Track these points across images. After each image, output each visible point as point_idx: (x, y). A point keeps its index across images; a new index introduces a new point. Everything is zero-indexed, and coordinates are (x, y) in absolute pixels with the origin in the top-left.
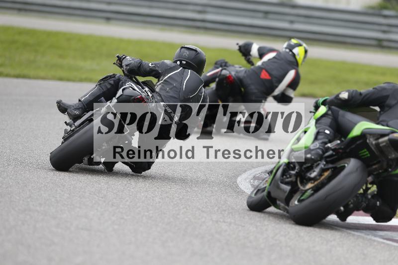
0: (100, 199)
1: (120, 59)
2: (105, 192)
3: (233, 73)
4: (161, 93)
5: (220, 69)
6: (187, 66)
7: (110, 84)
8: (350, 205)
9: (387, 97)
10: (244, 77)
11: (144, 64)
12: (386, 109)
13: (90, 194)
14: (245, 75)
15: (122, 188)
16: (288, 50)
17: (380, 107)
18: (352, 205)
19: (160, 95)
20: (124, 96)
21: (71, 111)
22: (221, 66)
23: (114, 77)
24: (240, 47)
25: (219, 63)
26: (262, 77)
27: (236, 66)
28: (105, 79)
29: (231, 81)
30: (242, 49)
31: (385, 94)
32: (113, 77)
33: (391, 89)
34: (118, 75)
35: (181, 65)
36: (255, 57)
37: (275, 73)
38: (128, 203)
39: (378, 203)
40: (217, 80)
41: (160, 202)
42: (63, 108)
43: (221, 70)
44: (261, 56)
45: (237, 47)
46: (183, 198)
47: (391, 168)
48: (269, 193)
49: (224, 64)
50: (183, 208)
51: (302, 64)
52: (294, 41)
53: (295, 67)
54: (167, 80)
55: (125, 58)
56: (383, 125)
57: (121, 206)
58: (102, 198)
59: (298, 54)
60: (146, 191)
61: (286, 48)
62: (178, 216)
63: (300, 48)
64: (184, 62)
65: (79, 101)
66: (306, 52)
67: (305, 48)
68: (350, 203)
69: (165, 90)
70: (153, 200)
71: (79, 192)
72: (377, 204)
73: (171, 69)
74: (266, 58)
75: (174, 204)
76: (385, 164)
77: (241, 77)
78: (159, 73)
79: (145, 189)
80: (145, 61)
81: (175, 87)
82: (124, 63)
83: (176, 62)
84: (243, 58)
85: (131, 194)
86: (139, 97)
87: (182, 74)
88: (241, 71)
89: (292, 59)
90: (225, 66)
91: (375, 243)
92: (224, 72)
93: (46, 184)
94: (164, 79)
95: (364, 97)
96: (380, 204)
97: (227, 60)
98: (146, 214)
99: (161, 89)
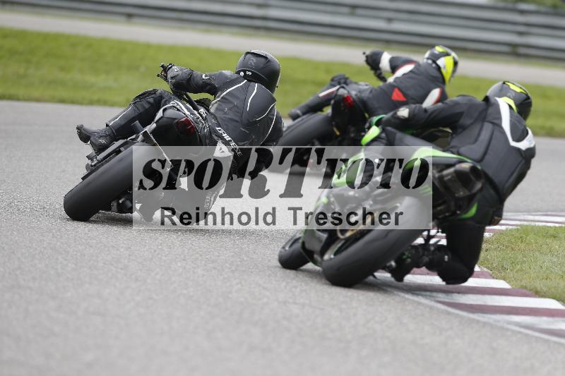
0: (119, 270)
1: (165, 69)
2: (126, 261)
3: (353, 93)
4: (216, 115)
5: (338, 87)
6: (254, 78)
7: (149, 103)
8: (405, 259)
9: (460, 115)
10: (369, 98)
11: (195, 75)
12: (460, 130)
13: (104, 264)
14: (371, 96)
15: (150, 256)
16: (430, 62)
17: (451, 129)
18: (409, 260)
19: (215, 118)
20: (165, 119)
21: (95, 139)
22: (339, 83)
23: (155, 93)
24: (367, 57)
25: (336, 79)
26: (393, 98)
27: (361, 83)
28: (142, 96)
29: (350, 104)
30: (369, 60)
31: (458, 110)
32: (153, 94)
33: (466, 104)
34: (159, 91)
35: (245, 77)
36: (386, 72)
37: (411, 92)
38: (158, 277)
39: (446, 257)
40: (332, 102)
41: (204, 275)
42: (84, 136)
43: (338, 89)
44: (394, 68)
45: (363, 58)
46: (236, 270)
47: (459, 210)
48: (303, 243)
49: (342, 81)
50: (237, 284)
51: (450, 80)
52: (438, 49)
53: (441, 85)
54: (227, 97)
55: (171, 67)
56: (453, 153)
57: (149, 281)
58: (122, 269)
59: (444, 67)
60: (184, 260)
61: (428, 59)
62: (230, 296)
63: (448, 58)
64: (250, 73)
65: (107, 125)
66: (456, 63)
67: (454, 58)
68: (405, 257)
69: (223, 110)
70: (194, 272)
71: (90, 261)
72: (444, 258)
73: (232, 82)
74: (400, 72)
75: (224, 278)
76: (452, 204)
77: (365, 99)
78: (215, 88)
79: (182, 256)
80: (197, 73)
81: (237, 106)
82: (170, 74)
83: (238, 73)
84: (372, 73)
85: (163, 264)
86: (183, 120)
87: (246, 90)
88: (364, 91)
89: (436, 73)
90: (346, 83)
91: (509, 333)
92: (342, 92)
93: (42, 250)
94: (222, 96)
95: (430, 115)
96: (449, 258)
97: (347, 76)
98: (185, 292)
99: (217, 109)
